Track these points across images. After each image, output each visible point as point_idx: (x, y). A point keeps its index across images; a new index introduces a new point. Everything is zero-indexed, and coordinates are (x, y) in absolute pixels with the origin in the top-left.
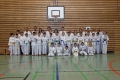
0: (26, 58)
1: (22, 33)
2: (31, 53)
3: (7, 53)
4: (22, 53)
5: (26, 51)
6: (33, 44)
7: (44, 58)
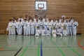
0: (20, 37)
1: (17, 20)
2: (23, 34)
4: (17, 34)
5: (20, 32)
6: (25, 27)
7: (32, 37)
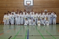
3: (2, 23)
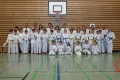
0: (25, 57)
3: (4, 51)
5: (25, 49)
